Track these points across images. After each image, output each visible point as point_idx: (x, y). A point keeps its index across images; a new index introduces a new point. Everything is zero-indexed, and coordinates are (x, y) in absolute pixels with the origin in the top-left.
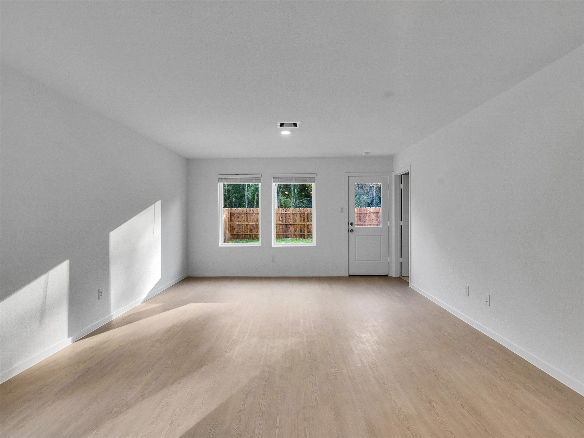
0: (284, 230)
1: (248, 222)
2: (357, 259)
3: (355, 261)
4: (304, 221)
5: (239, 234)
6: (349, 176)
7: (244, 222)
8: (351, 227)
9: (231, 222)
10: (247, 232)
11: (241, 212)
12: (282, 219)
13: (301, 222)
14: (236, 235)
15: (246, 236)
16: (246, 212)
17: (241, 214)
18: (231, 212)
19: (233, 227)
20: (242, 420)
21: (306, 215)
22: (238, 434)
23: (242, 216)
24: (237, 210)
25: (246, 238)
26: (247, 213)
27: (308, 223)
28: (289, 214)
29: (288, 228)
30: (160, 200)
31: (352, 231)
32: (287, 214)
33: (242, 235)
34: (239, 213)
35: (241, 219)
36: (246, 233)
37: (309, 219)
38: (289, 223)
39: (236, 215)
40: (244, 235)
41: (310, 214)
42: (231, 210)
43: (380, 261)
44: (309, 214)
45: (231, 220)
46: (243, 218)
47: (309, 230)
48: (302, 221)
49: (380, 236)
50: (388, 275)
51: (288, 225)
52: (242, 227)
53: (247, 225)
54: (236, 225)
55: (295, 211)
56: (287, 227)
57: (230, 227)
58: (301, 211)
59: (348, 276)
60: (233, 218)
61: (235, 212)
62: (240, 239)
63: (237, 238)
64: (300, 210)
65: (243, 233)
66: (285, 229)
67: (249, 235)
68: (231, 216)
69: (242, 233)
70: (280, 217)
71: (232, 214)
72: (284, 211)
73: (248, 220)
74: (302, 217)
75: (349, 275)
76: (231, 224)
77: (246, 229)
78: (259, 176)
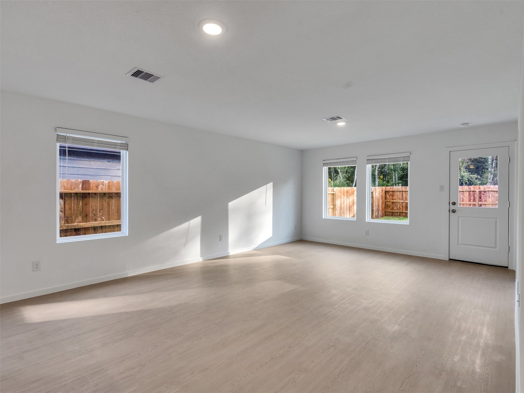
1: (403, 200)
2: (460, 243)
3: (458, 244)
4: (474, 200)
5: (394, 211)
6: (450, 150)
7: (400, 200)
8: (452, 207)
9: (385, 200)
10: (403, 210)
11: (397, 190)
13: (470, 202)
14: (391, 212)
15: (402, 213)
16: (401, 190)
17: (396, 192)
18: (386, 190)
19: (388, 204)
20: (314, 362)
21: (477, 193)
22: (305, 370)
23: (397, 194)
24: (392, 188)
25: (401, 216)
26: (403, 191)
27: (480, 203)
30: (272, 183)
31: (454, 211)
33: (397, 212)
34: (394, 191)
35: (396, 197)
36: (401, 211)
37: (482, 198)
39: (391, 193)
40: (399, 213)
41: (485, 192)
42: (386, 188)
43: (495, 249)
45: (386, 198)
46: (398, 196)
48: (472, 201)
49: (496, 219)
50: (507, 267)
52: (397, 205)
53: (403, 202)
54: (391, 202)
55: (462, 189)
57: (384, 204)
58: (471, 189)
59: (447, 259)
60: (388, 196)
61: (390, 190)
62: (394, 216)
63: (392, 215)
64: (469, 188)
65: (398, 211)
67: (405, 213)
68: (385, 194)
69: (396, 211)
71: (386, 192)
73: (403, 198)
74: (472, 196)
75: (450, 259)
76: (385, 202)
77: (401, 207)
78: (355, 159)
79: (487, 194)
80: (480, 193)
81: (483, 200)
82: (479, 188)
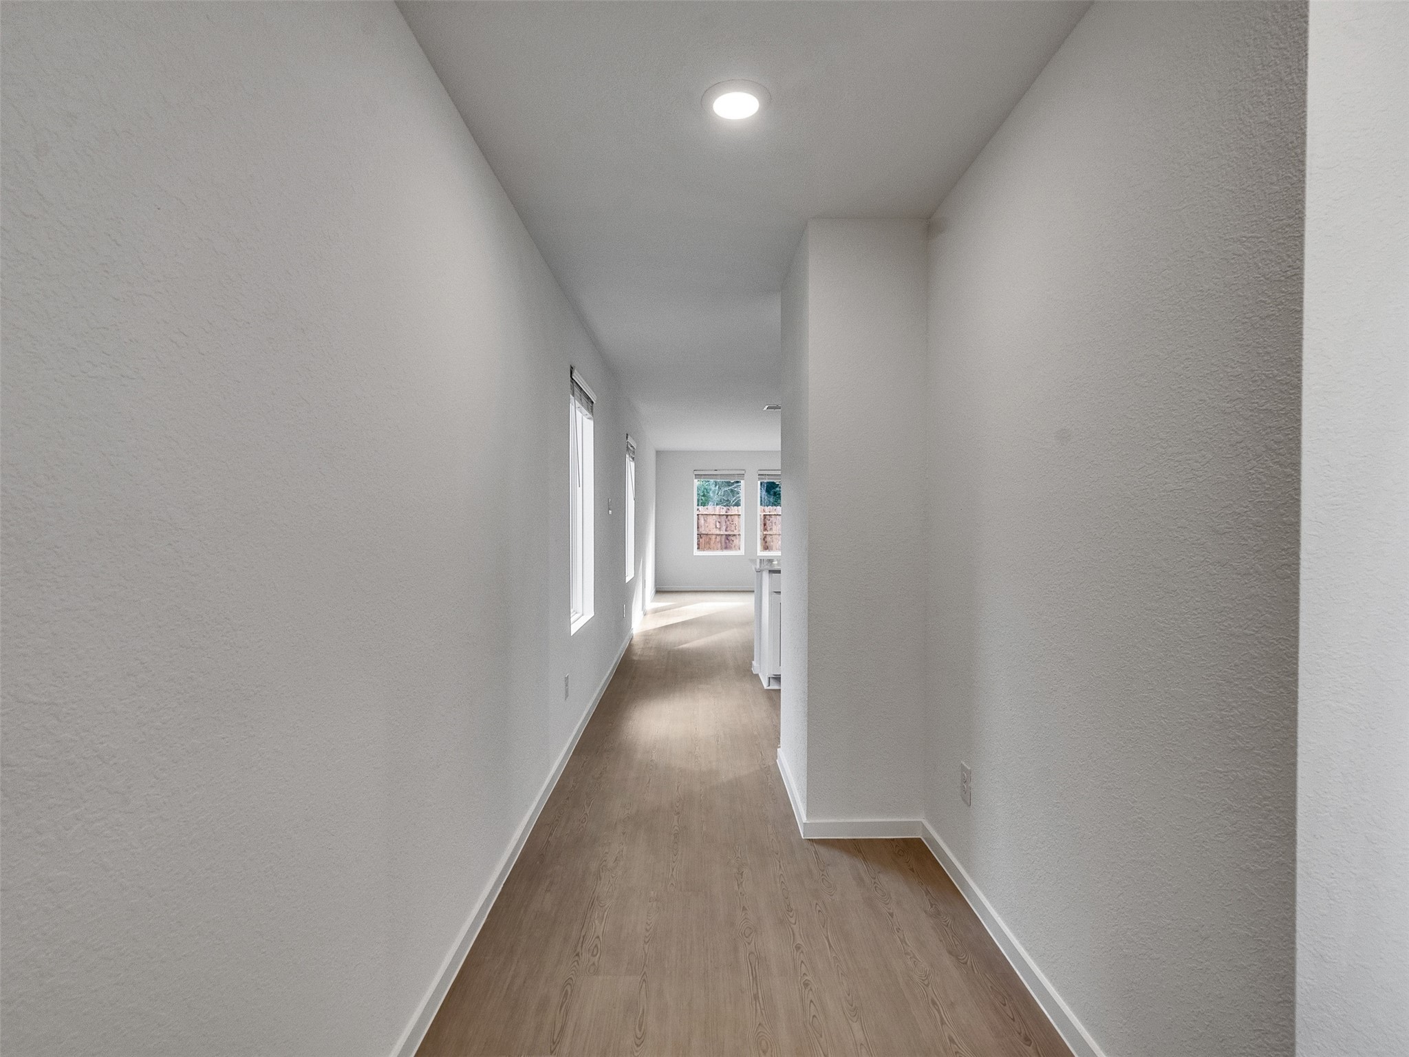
0: (723, 544)
12: (720, 525)
27: (765, 533)
28: (733, 517)
29: (731, 542)
32: (729, 517)
37: (767, 525)
38: (732, 533)
44: (768, 517)
47: (767, 544)
51: (730, 535)
56: (728, 539)
66: (726, 543)
70: (716, 522)
72: (723, 512)
78: (743, 472)
79: (773, 519)
80: (765, 518)
81: (768, 528)
82: (764, 511)
